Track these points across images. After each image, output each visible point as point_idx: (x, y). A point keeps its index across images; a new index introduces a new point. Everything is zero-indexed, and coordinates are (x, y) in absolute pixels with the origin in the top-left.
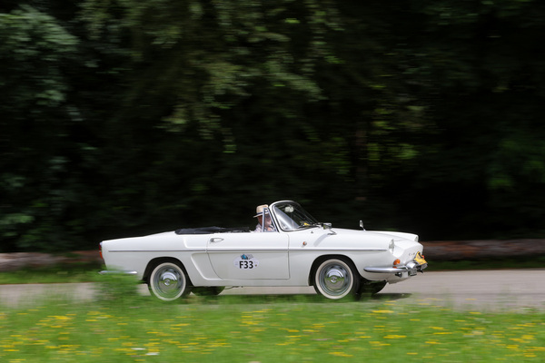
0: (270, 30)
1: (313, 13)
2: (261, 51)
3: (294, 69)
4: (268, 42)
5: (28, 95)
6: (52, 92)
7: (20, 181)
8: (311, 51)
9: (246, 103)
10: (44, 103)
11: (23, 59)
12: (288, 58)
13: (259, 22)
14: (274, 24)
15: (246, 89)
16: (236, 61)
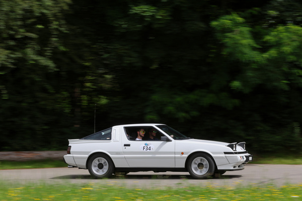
0: (28, 31)
1: (52, 22)
2: (22, 43)
3: (40, 53)
4: (26, 38)
8: (50, 43)
9: (13, 72)
12: (37, 47)
13: (21, 27)
14: (30, 28)
15: (13, 64)
16: (8, 48)
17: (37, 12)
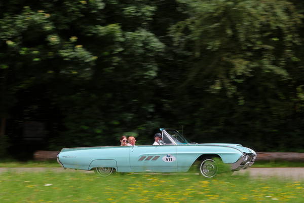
0: (264, 43)
1: (286, 36)
2: (259, 55)
3: (274, 63)
4: (263, 49)
5: (140, 73)
6: (151, 72)
7: (131, 116)
8: (285, 54)
9: (248, 80)
10: (147, 77)
11: (138, 54)
12: (273, 58)
13: (258, 39)
14: (266, 40)
15: (251, 73)
16: (246, 58)
17: (274, 26)
